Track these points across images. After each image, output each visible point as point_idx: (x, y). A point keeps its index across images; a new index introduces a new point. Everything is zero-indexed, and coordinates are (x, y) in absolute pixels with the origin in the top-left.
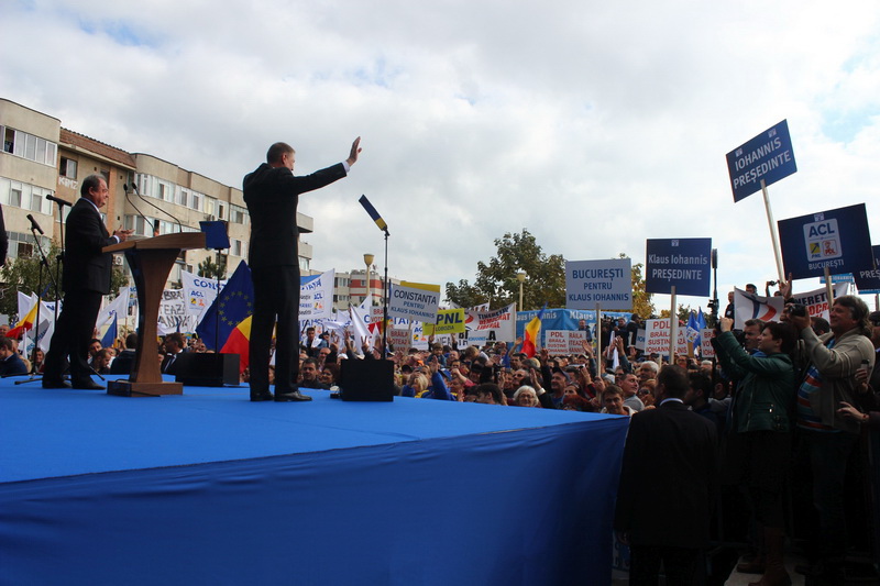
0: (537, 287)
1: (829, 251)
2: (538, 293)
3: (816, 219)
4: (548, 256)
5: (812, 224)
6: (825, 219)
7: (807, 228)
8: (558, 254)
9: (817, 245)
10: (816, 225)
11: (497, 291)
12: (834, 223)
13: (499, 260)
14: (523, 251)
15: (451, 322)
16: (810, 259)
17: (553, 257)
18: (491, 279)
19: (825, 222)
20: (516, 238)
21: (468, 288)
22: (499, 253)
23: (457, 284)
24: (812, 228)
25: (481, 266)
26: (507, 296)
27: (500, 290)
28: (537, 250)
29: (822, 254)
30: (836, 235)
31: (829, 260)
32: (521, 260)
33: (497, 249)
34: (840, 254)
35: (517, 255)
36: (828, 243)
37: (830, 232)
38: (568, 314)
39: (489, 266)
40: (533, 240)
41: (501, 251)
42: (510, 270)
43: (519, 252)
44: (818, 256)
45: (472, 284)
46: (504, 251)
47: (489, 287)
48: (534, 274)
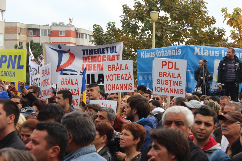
13: (143, 4)
21: (115, 30)
25: (126, 9)
38: (193, 50)
39: (133, 9)
47: (132, 28)
48: (174, 15)
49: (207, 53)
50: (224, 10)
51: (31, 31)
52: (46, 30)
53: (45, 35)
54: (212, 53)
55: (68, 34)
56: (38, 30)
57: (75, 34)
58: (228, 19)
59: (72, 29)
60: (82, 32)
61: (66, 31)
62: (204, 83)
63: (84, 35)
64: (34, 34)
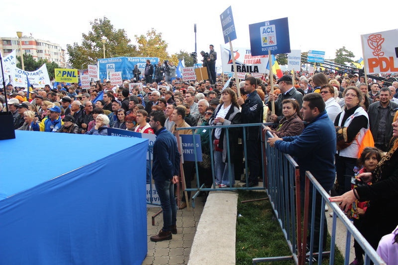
0: (112, 45)
1: (271, 42)
2: (113, 49)
3: (266, 24)
4: (117, 30)
5: (264, 27)
6: (270, 24)
7: (262, 29)
8: (122, 29)
9: (266, 38)
10: (266, 28)
11: (93, 48)
12: (273, 27)
13: (93, 33)
14: (104, 27)
15: (70, 76)
16: (263, 46)
17: (119, 30)
18: (89, 42)
19: (270, 26)
20: (101, 21)
21: (78, 47)
22: (93, 28)
23: (72, 45)
24: (264, 29)
25: (84, 36)
26: (98, 50)
27: (94, 47)
28: (111, 27)
29: (268, 43)
30: (274, 34)
31: (271, 46)
32: (103, 32)
33: (91, 26)
34: (276, 44)
35: (102, 29)
36: (271, 38)
37: (272, 32)
38: (127, 59)
39: (88, 35)
40: (109, 22)
41: (93, 27)
42: (98, 37)
43: (103, 28)
44: (266, 44)
45: (80, 44)
46: (96, 28)
47: (89, 46)
48: (111, 39)
49: (133, 60)
50: (135, 36)
51: (5, 42)
52: (15, 41)
53: (15, 44)
54: (136, 60)
55: (31, 43)
56: (10, 41)
57: (35, 43)
58: (138, 40)
59: (33, 40)
60: (40, 41)
61: (29, 41)
62: (137, 76)
63: (42, 44)
64: (7, 43)
